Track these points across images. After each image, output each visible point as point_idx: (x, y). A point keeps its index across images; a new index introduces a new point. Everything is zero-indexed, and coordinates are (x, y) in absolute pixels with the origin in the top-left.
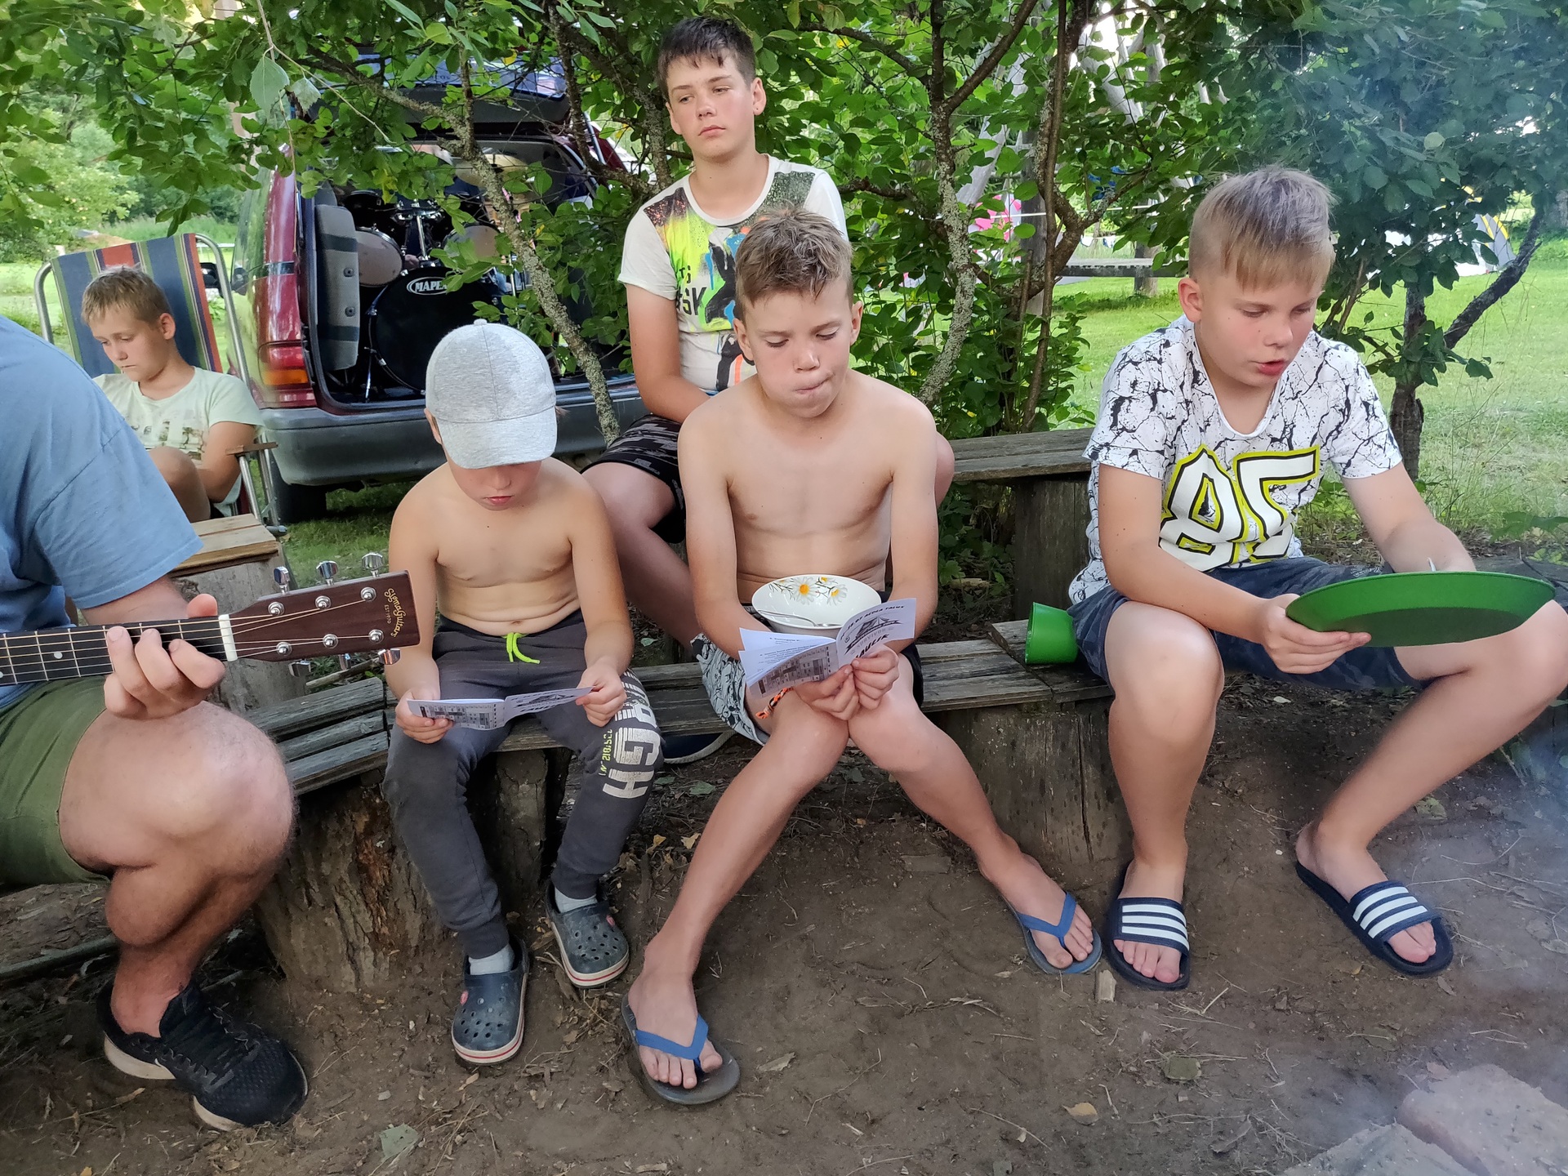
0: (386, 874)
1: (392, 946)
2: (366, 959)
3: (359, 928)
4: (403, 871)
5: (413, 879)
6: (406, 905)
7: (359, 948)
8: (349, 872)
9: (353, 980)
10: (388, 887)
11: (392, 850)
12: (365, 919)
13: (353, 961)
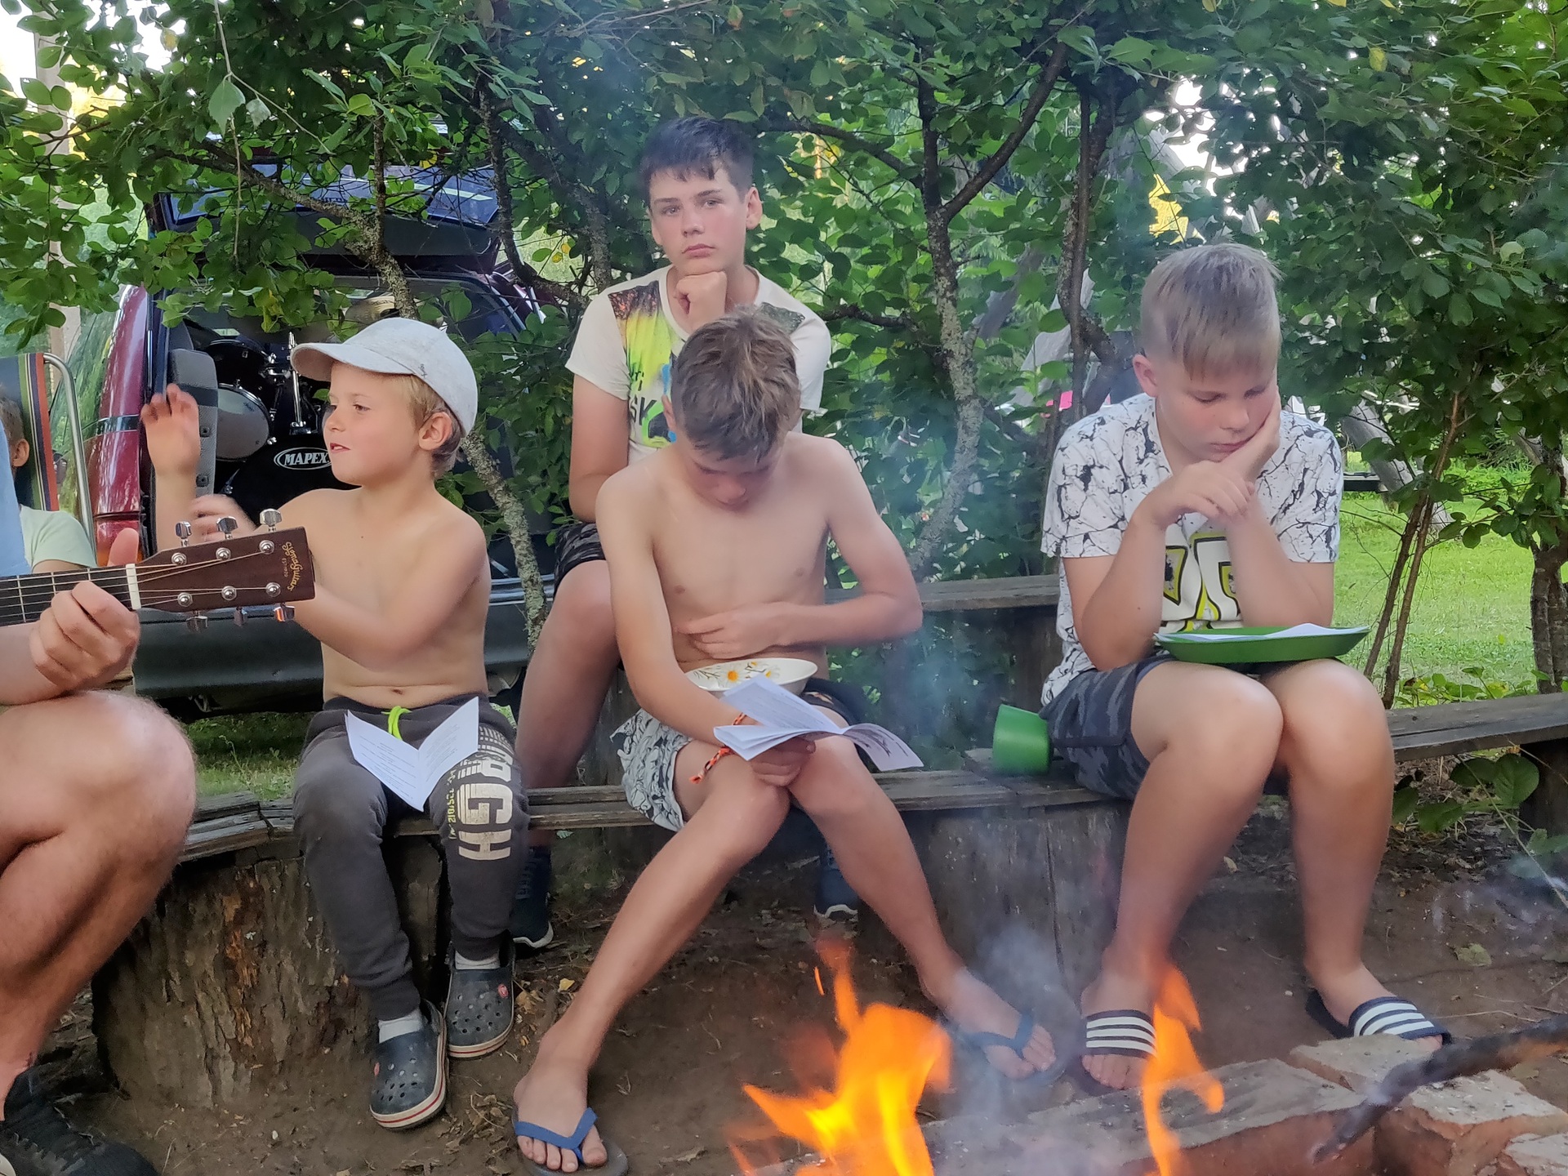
0: (255, 972)
1: (254, 1060)
2: (226, 1069)
3: (220, 1033)
4: (273, 972)
5: (284, 982)
6: (273, 1013)
7: (218, 1056)
8: (215, 965)
9: (210, 1093)
10: (255, 989)
11: (263, 945)
12: (228, 1022)
13: (210, 1071)
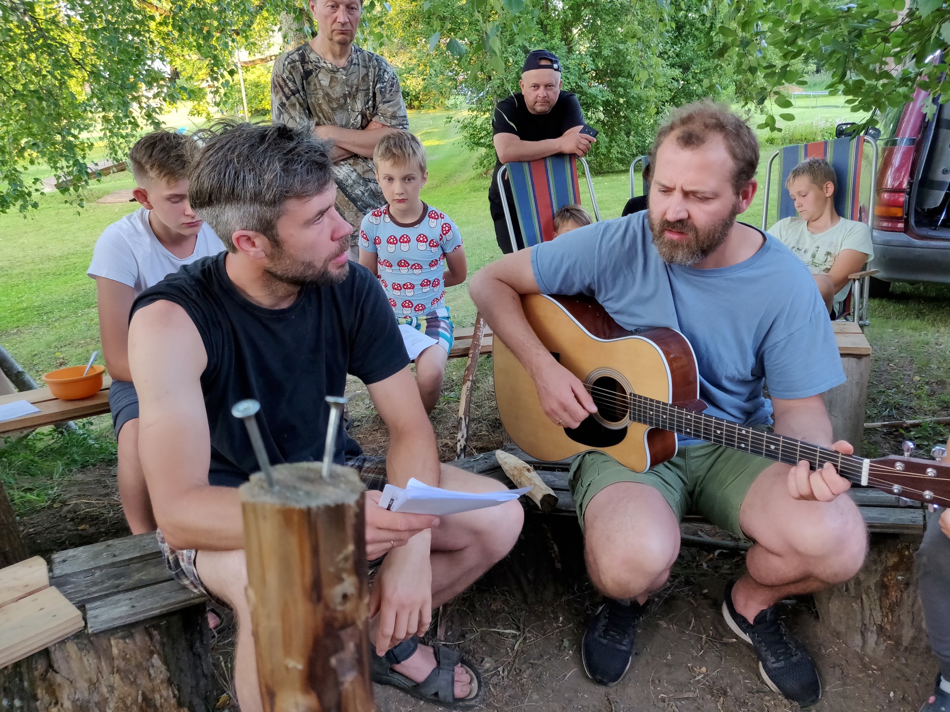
4: (911, 599)
7: (868, 629)
8: (876, 585)
9: (860, 645)
10: (898, 603)
11: (907, 584)
13: (863, 635)
